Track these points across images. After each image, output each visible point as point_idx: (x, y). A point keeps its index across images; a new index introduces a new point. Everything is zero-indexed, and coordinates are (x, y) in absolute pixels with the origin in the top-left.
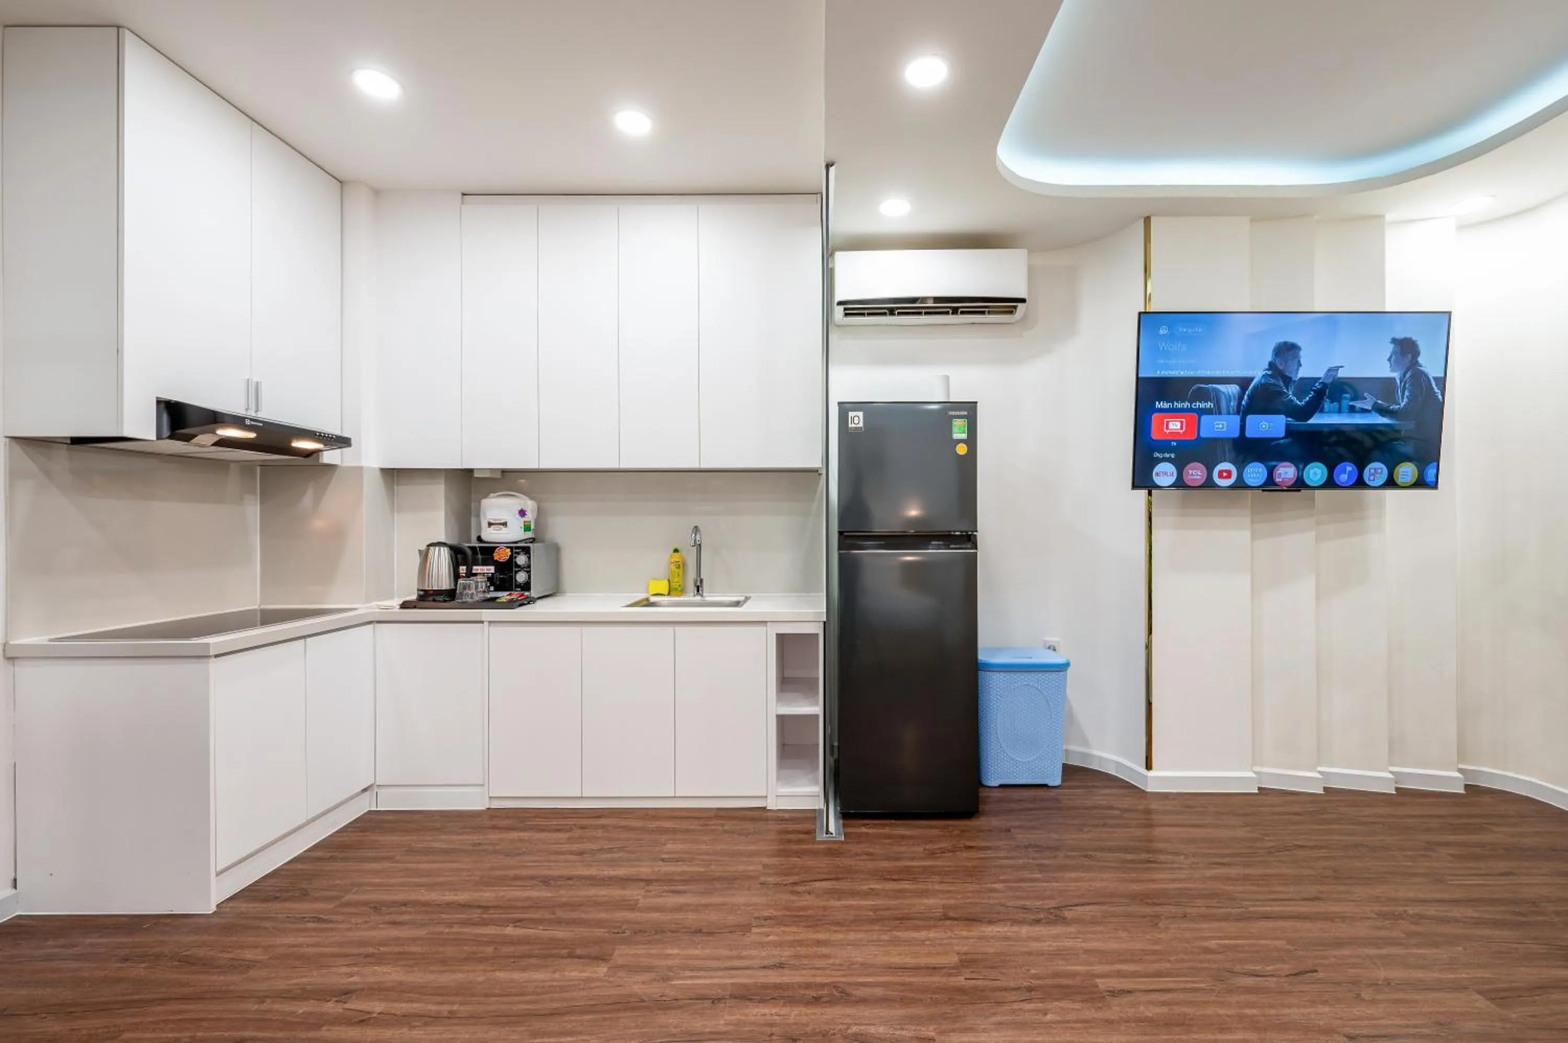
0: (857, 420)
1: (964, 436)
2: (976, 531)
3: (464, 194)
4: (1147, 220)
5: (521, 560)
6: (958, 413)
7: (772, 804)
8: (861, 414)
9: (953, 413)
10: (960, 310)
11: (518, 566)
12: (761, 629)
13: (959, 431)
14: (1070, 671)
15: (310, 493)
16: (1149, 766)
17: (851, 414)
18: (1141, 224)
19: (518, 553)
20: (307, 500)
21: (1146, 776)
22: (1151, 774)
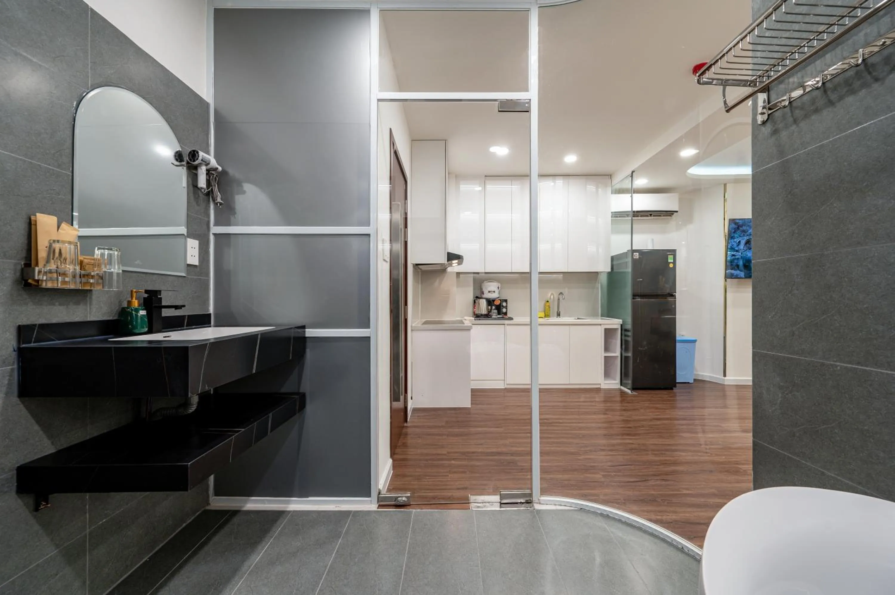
0: (637, 255)
1: (672, 261)
2: (676, 293)
3: (486, 176)
4: (725, 185)
5: (504, 304)
6: (671, 253)
7: (603, 386)
8: (638, 254)
9: (668, 253)
10: (653, 215)
11: (503, 306)
12: (599, 327)
13: (670, 260)
14: (697, 343)
15: (438, 281)
16: (725, 375)
17: (634, 254)
18: (723, 186)
19: (503, 302)
20: (437, 283)
21: (724, 379)
22: (725, 378)
